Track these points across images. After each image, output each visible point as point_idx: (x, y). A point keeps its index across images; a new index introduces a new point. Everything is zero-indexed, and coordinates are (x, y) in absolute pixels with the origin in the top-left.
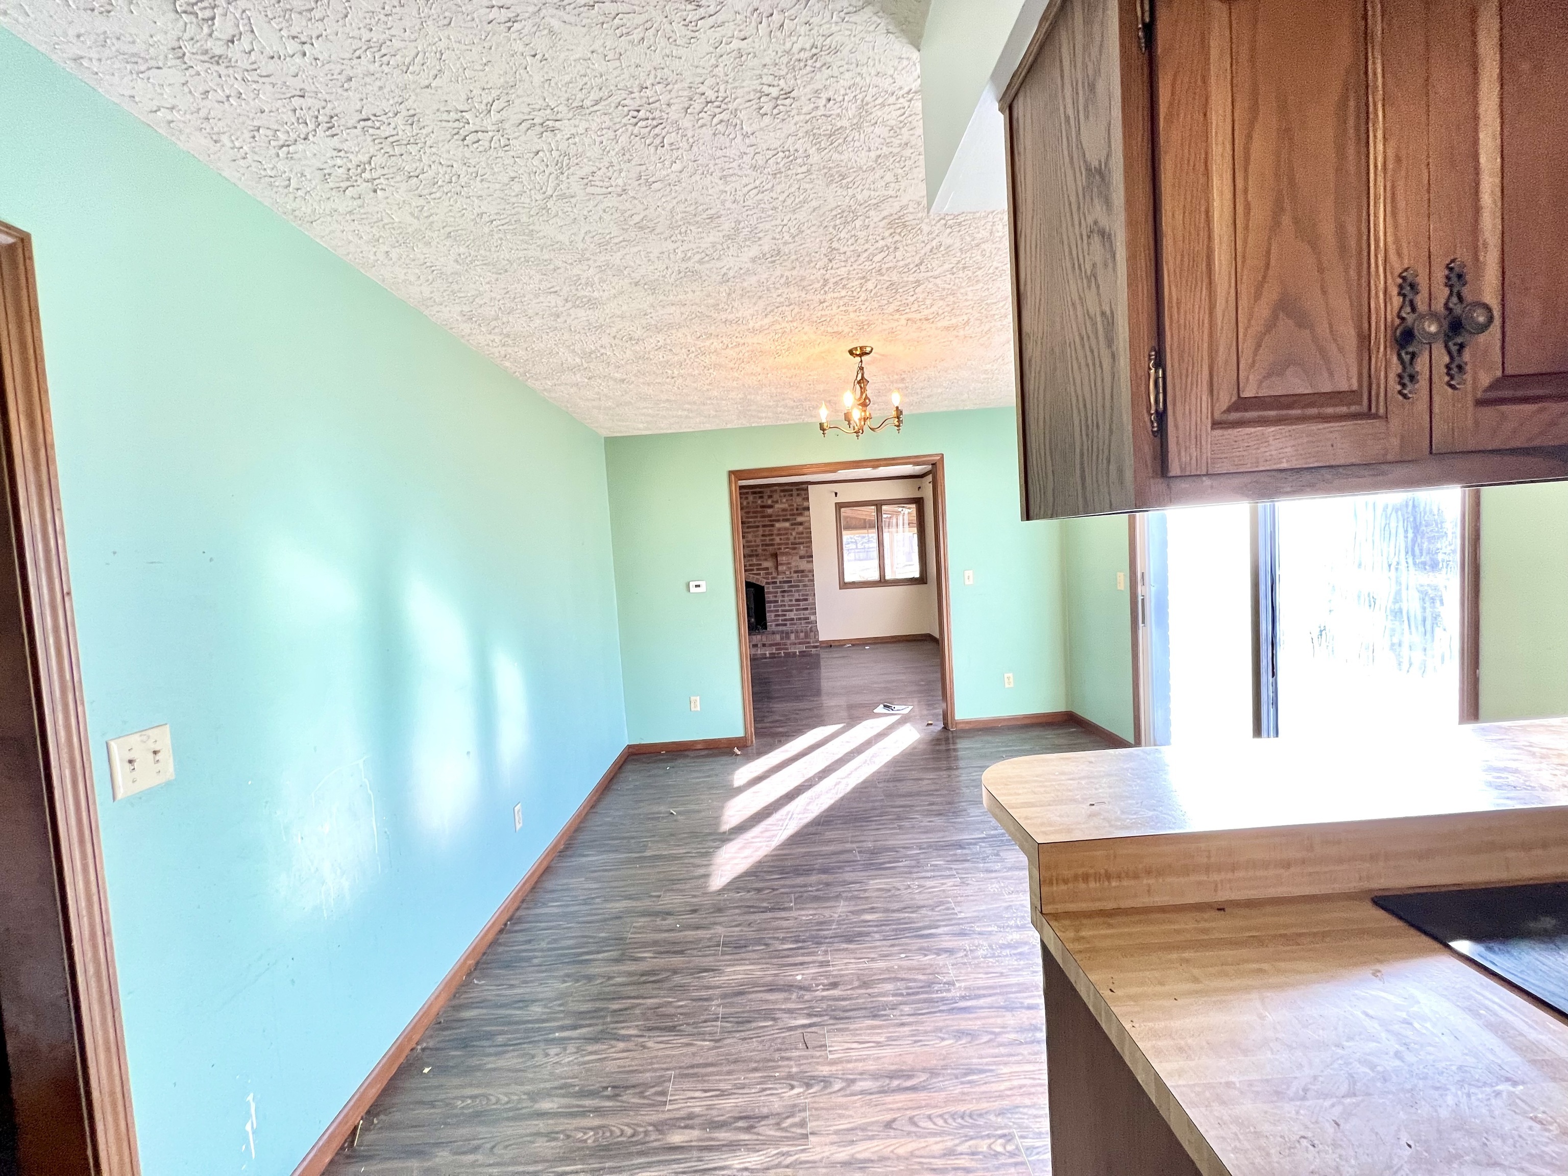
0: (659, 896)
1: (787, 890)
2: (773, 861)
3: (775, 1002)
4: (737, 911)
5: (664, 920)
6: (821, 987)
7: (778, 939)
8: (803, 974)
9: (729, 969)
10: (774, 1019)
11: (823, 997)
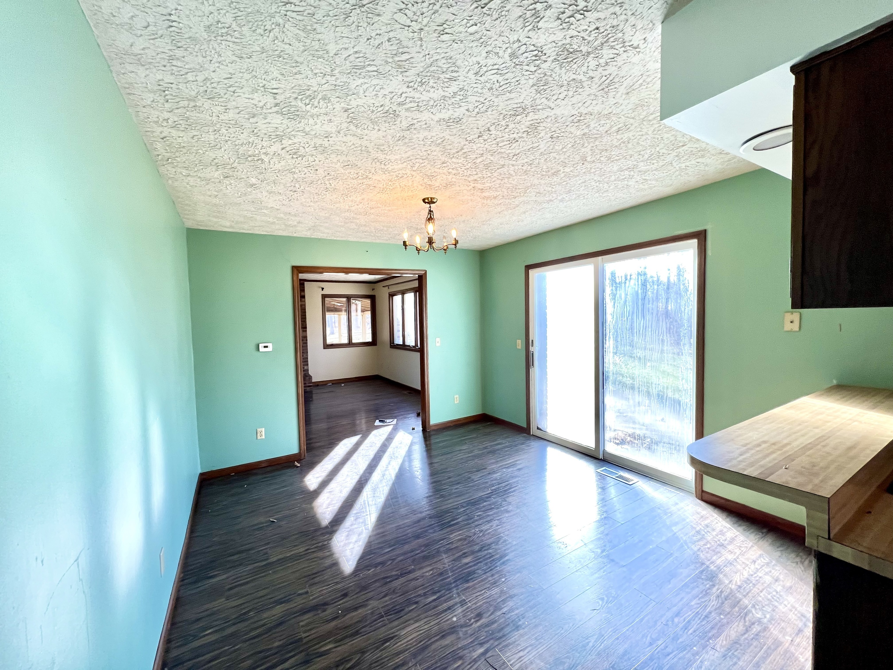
0: (307, 593)
1: (402, 558)
2: (377, 539)
3: (452, 644)
4: (378, 584)
5: (324, 611)
6: (473, 620)
7: (420, 596)
8: (455, 616)
9: (403, 632)
10: (461, 658)
11: (479, 627)
